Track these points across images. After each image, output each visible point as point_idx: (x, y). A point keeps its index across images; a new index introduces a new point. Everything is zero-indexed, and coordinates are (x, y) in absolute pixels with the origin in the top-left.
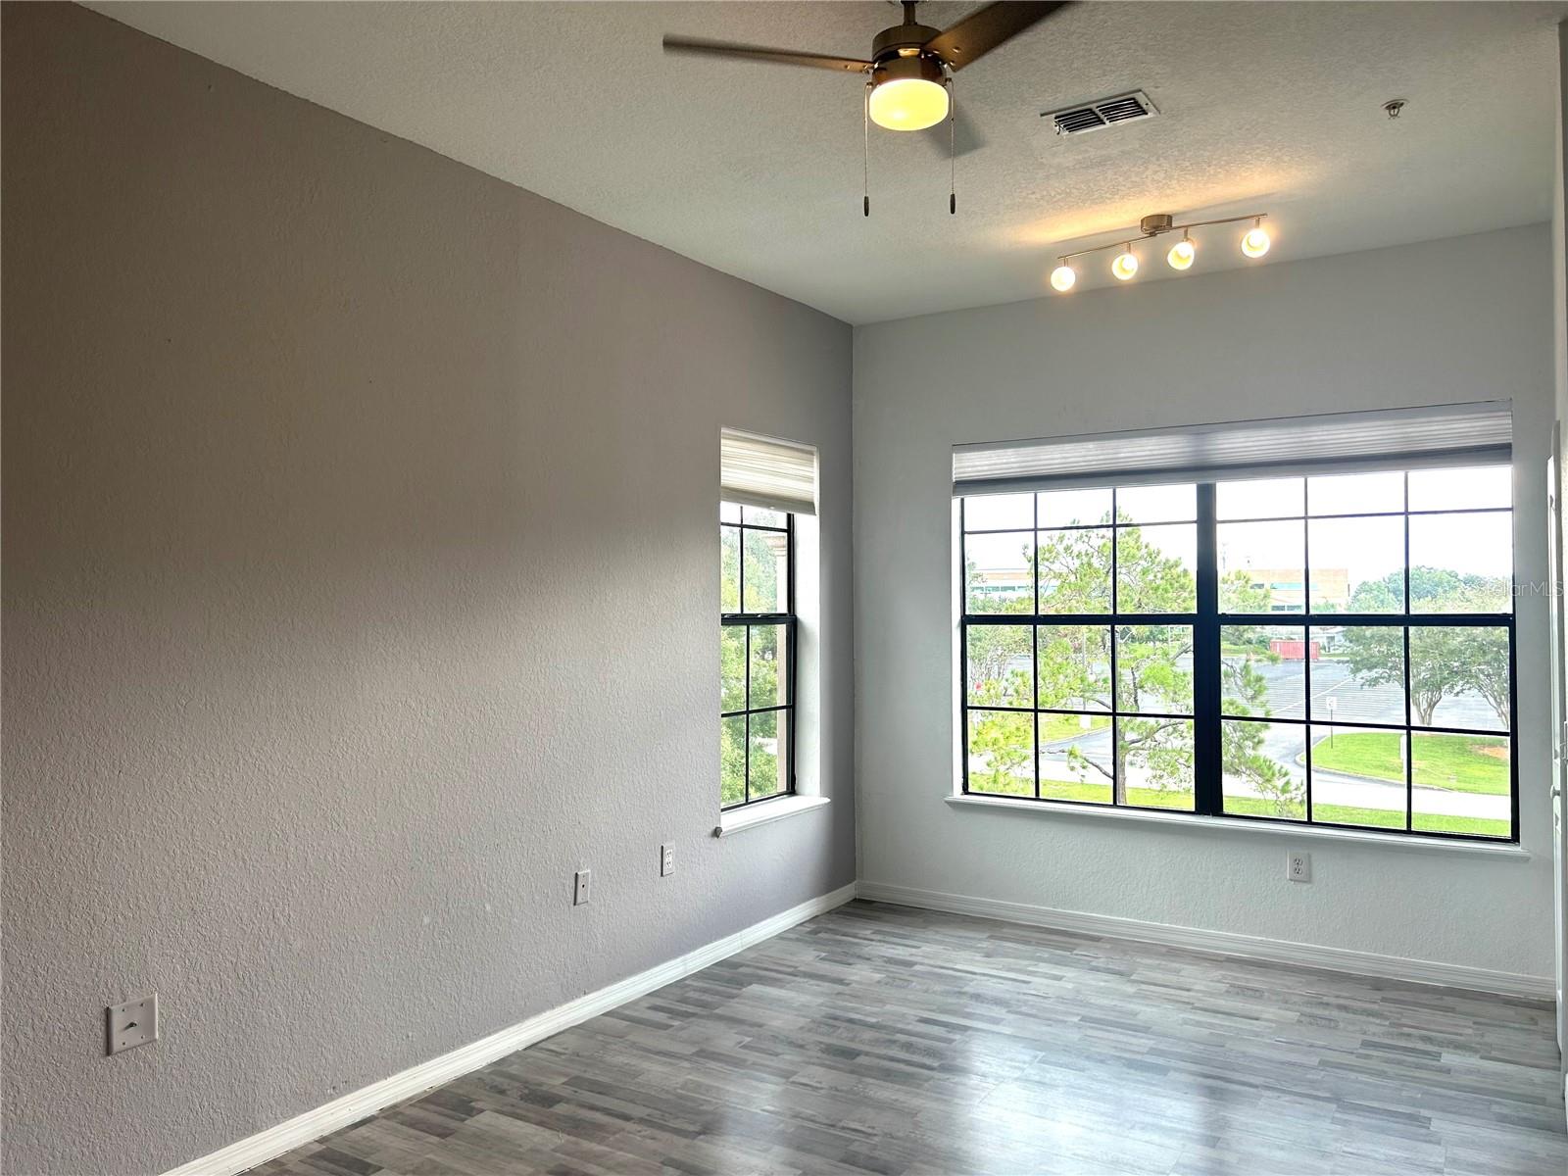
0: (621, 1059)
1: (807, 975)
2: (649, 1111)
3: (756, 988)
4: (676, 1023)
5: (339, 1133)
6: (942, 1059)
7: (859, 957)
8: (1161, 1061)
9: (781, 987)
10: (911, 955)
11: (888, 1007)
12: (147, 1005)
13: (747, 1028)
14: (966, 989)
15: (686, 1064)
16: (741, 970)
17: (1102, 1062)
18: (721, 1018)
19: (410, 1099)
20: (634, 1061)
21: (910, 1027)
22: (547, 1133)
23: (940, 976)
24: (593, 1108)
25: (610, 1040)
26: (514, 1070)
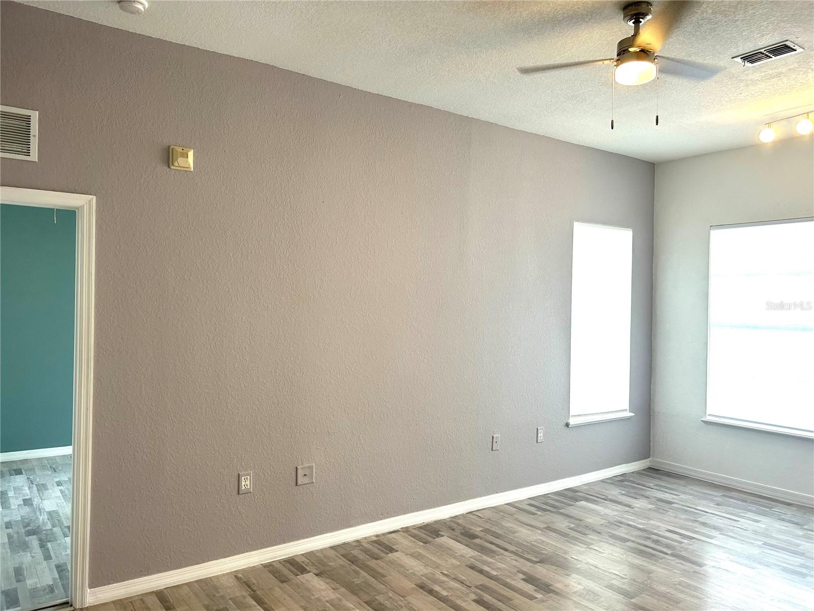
0: (509, 525)
1: (611, 500)
2: (517, 548)
3: (583, 503)
4: (539, 513)
5: (383, 534)
6: (673, 550)
7: (643, 496)
8: (804, 571)
9: (596, 505)
10: (673, 499)
11: (651, 522)
12: (311, 468)
13: (574, 520)
14: (700, 519)
15: (539, 532)
16: (578, 494)
17: (768, 566)
18: (561, 514)
19: (414, 526)
20: (515, 526)
21: (660, 533)
22: (469, 550)
23: (687, 511)
24: (492, 543)
25: (506, 515)
26: (460, 521)
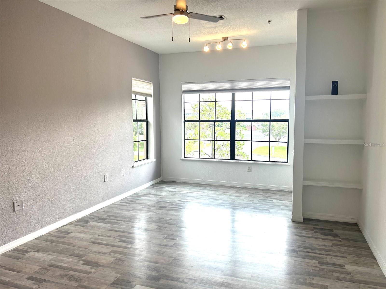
0: (117, 211)
1: (153, 195)
2: (126, 219)
3: (143, 198)
4: (127, 205)
7: (164, 191)
8: (224, 204)
9: (148, 197)
10: (174, 190)
11: (171, 199)
13: (143, 205)
14: (186, 195)
15: (132, 211)
16: (139, 195)
17: (213, 205)
18: (137, 203)
19: (74, 221)
20: (120, 212)
21: (176, 202)
22: (106, 225)
23: (181, 193)
24: (114, 220)
25: (114, 208)
26: (95, 215)
